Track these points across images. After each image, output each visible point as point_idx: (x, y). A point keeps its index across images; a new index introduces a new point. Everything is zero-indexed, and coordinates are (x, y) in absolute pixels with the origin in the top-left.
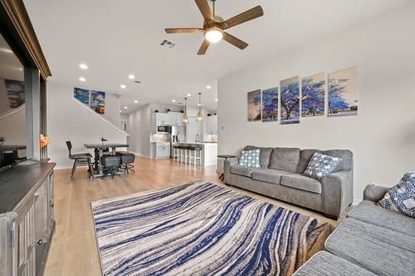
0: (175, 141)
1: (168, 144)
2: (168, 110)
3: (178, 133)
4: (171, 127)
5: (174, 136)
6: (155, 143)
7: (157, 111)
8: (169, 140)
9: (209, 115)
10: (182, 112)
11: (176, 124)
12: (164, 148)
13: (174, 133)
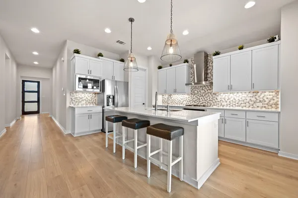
0: (111, 103)
1: (100, 109)
2: (100, 55)
3: (115, 91)
4: (103, 81)
5: (109, 97)
6: (73, 109)
7: (77, 52)
8: (101, 103)
9: (160, 68)
10: (122, 60)
11: (113, 77)
12: (90, 117)
13: (109, 91)
